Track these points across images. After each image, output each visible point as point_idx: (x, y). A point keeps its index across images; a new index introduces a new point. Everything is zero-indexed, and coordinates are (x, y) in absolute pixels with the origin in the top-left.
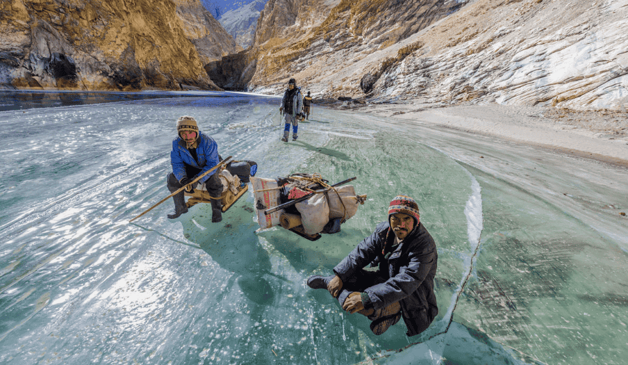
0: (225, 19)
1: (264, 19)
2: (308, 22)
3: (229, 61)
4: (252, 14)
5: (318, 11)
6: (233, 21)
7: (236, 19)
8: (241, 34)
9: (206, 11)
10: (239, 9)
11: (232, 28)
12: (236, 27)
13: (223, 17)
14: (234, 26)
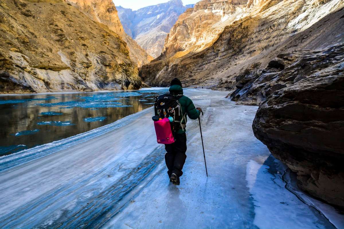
0: (139, 39)
1: (169, 38)
2: (201, 38)
3: (147, 68)
4: (159, 34)
5: (208, 32)
6: (144, 39)
7: (147, 38)
8: (150, 47)
9: (127, 36)
10: (148, 31)
11: (144, 44)
12: (146, 43)
13: (137, 38)
14: (145, 42)
